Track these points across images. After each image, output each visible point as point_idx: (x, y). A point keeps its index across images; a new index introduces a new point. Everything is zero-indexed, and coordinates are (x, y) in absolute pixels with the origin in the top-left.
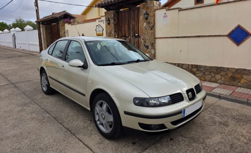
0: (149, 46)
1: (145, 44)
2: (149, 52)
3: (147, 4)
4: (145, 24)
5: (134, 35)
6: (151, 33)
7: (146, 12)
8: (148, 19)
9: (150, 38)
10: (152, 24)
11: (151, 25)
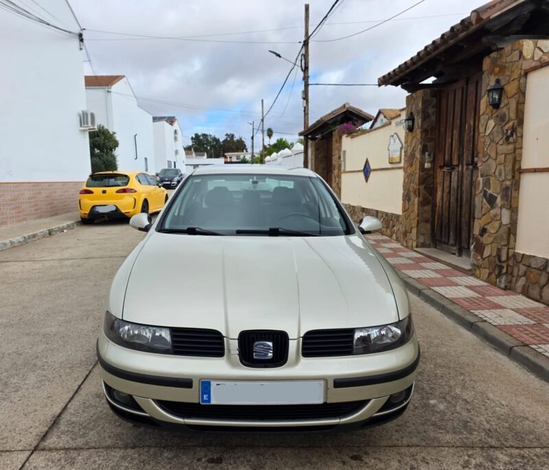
0: (496, 198)
1: (485, 191)
2: (495, 216)
3: (501, 56)
4: (492, 123)
5: (470, 159)
6: (506, 155)
7: (498, 81)
8: (501, 106)
9: (501, 170)
10: (511, 124)
11: (506, 127)
